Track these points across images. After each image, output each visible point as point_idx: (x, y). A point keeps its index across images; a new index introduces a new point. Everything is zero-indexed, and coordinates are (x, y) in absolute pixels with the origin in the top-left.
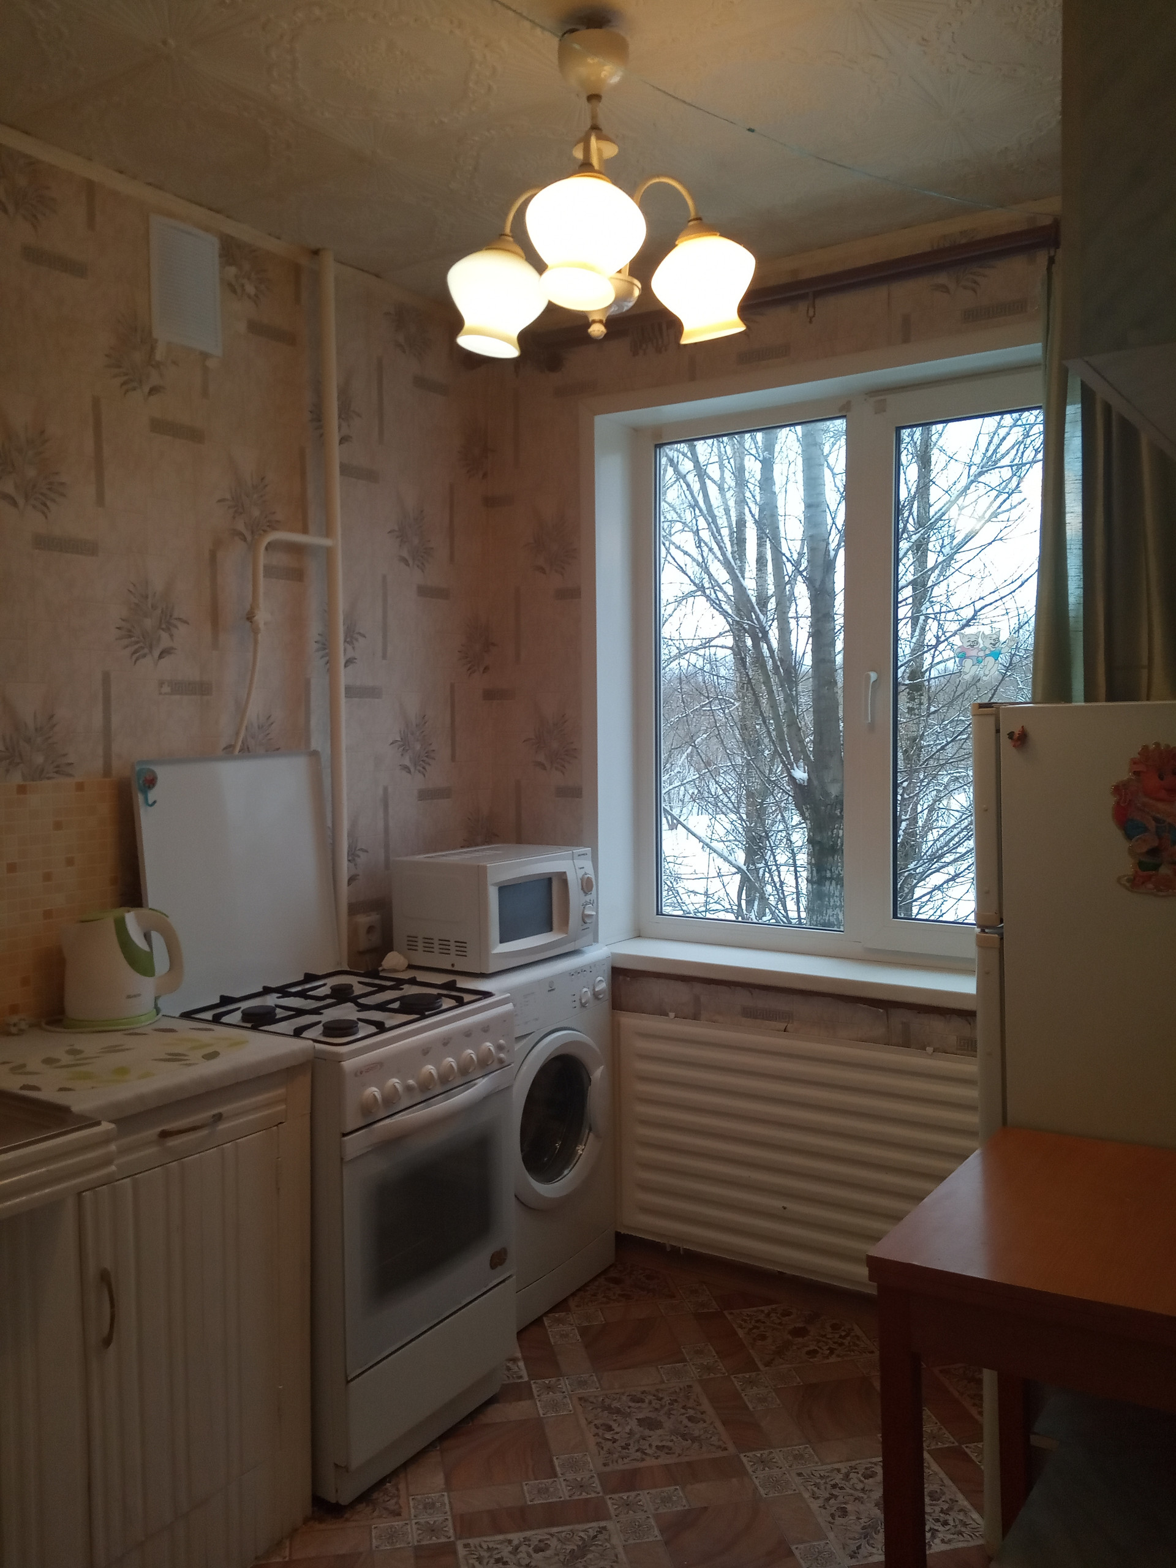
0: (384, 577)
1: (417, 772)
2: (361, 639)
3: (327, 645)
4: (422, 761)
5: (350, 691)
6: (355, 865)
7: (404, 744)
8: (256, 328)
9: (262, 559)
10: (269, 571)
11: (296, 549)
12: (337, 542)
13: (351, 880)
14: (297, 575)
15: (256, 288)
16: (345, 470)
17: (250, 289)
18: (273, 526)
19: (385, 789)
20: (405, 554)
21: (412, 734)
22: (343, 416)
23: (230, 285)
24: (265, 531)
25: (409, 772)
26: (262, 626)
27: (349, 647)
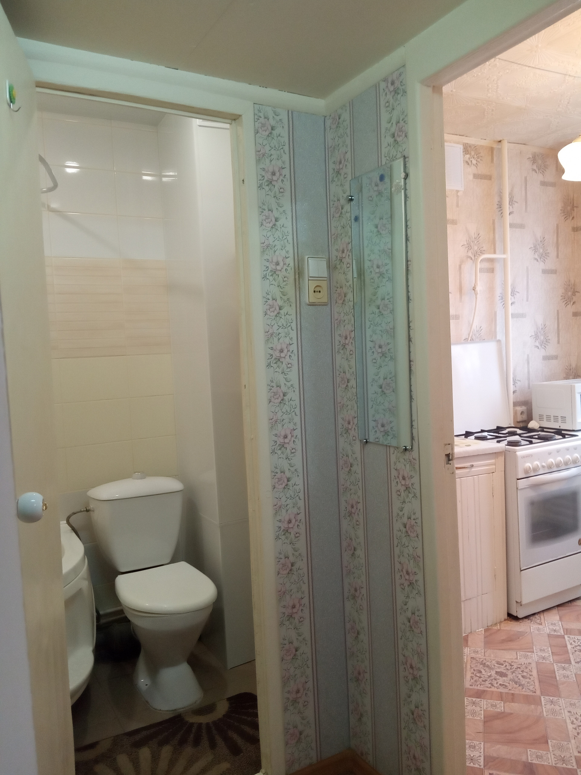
0: (527, 268)
1: (542, 348)
2: (517, 294)
3: (503, 298)
4: (544, 343)
5: (513, 316)
6: (515, 386)
7: (536, 337)
8: (476, 176)
9: (479, 266)
10: (481, 270)
11: (491, 260)
12: (508, 256)
13: (514, 392)
14: (492, 271)
15: (476, 160)
16: (511, 226)
17: (474, 162)
18: (482, 252)
19: (528, 356)
20: (536, 257)
21: (540, 332)
22: (510, 204)
23: (467, 162)
24: (479, 255)
25: (538, 348)
26: (479, 292)
27: (512, 297)
